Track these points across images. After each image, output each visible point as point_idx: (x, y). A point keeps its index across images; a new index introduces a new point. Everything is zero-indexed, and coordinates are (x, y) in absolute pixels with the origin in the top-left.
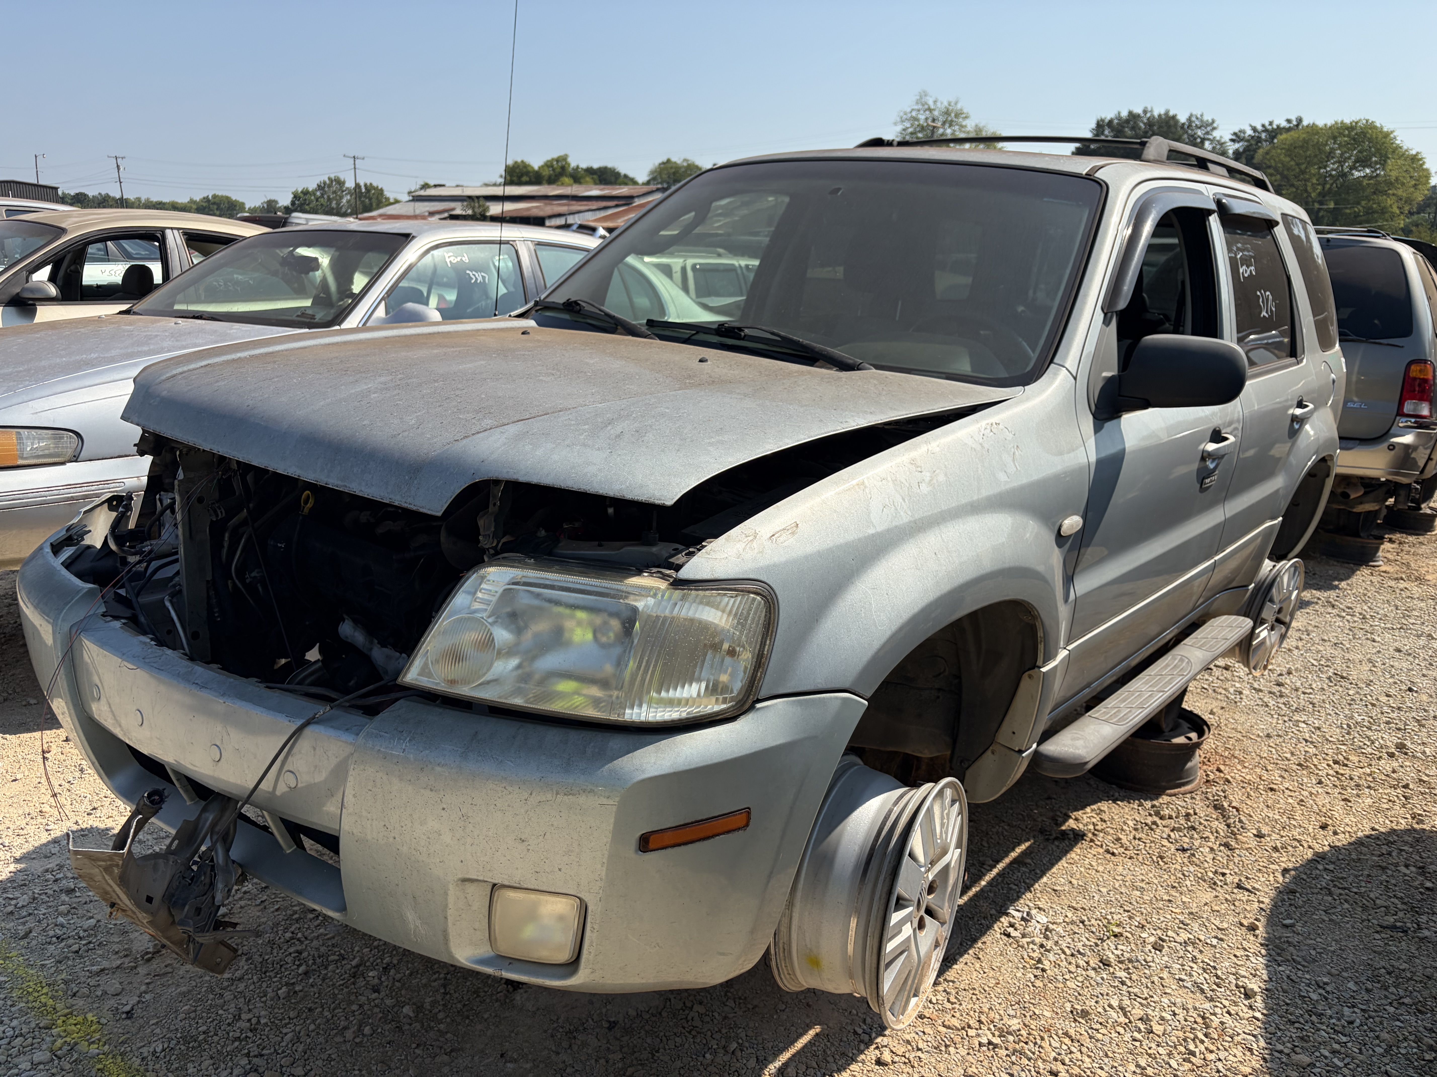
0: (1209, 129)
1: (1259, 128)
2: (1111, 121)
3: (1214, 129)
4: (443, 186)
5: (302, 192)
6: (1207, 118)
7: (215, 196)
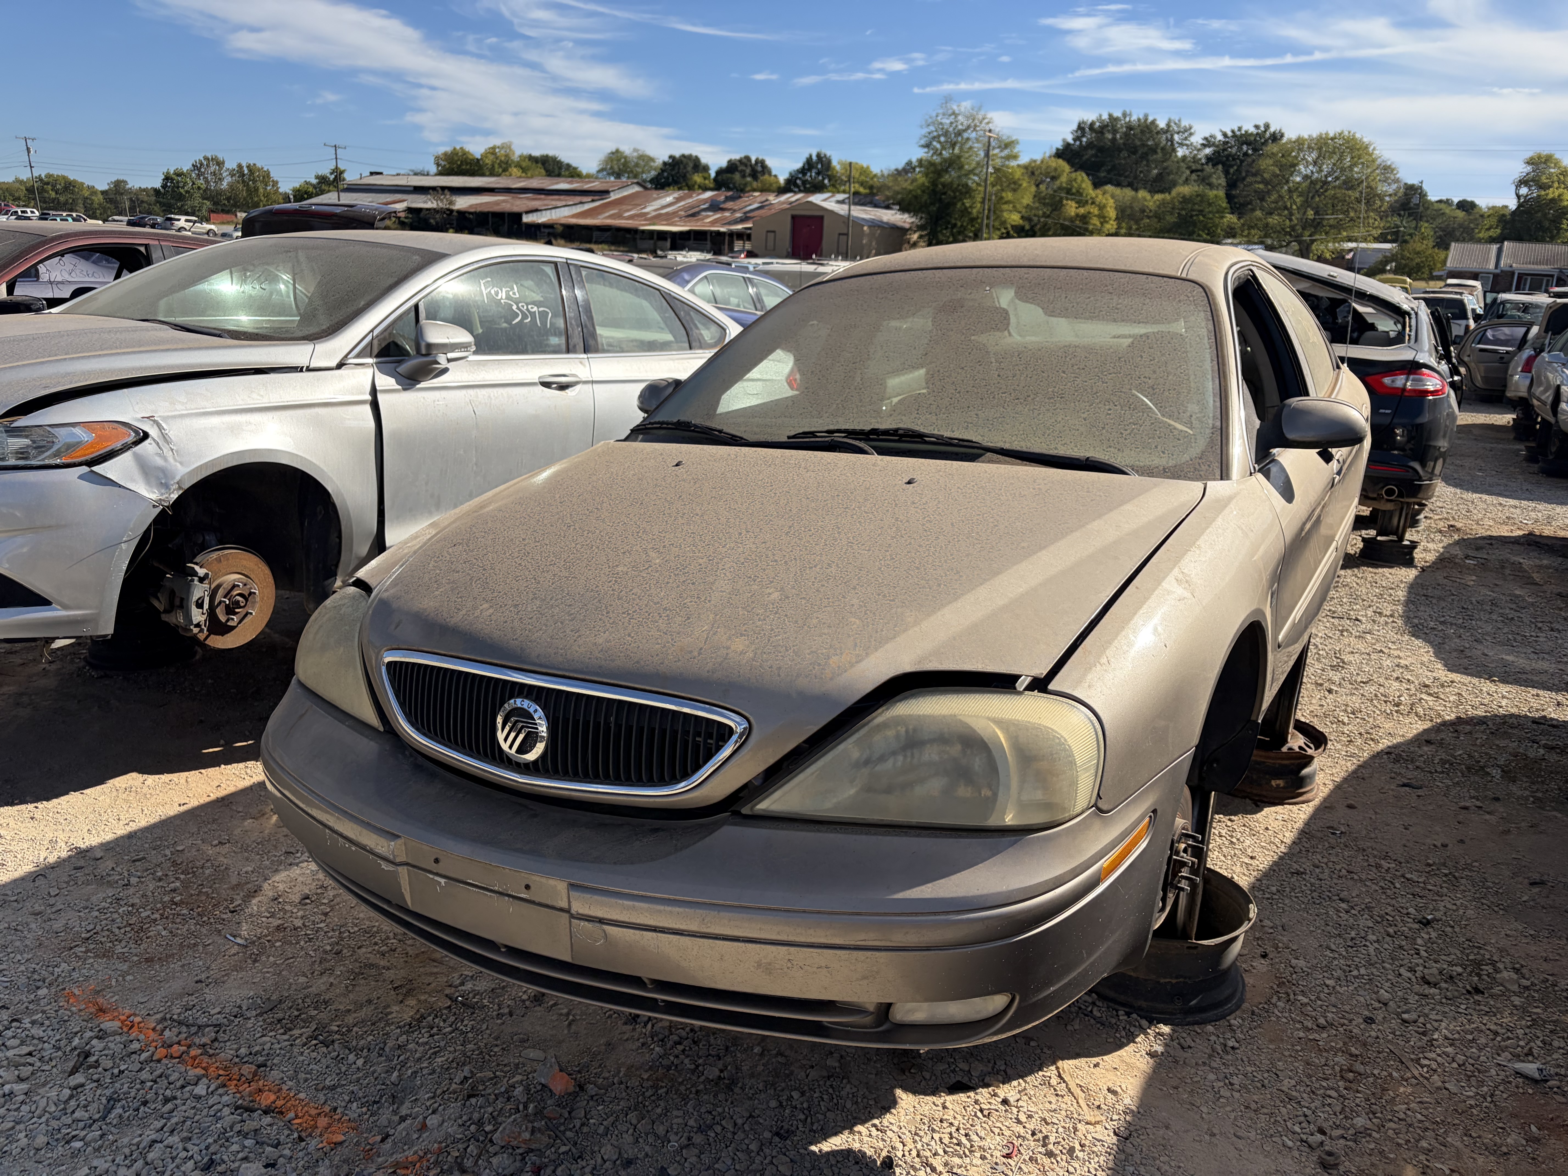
0: (1186, 134)
1: (1230, 134)
2: (1092, 124)
3: (1191, 134)
4: (381, 173)
5: (175, 174)
6: (1185, 123)
7: (49, 176)
